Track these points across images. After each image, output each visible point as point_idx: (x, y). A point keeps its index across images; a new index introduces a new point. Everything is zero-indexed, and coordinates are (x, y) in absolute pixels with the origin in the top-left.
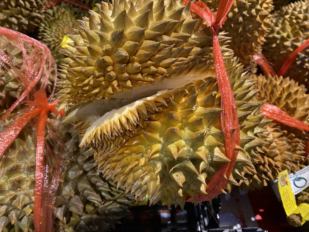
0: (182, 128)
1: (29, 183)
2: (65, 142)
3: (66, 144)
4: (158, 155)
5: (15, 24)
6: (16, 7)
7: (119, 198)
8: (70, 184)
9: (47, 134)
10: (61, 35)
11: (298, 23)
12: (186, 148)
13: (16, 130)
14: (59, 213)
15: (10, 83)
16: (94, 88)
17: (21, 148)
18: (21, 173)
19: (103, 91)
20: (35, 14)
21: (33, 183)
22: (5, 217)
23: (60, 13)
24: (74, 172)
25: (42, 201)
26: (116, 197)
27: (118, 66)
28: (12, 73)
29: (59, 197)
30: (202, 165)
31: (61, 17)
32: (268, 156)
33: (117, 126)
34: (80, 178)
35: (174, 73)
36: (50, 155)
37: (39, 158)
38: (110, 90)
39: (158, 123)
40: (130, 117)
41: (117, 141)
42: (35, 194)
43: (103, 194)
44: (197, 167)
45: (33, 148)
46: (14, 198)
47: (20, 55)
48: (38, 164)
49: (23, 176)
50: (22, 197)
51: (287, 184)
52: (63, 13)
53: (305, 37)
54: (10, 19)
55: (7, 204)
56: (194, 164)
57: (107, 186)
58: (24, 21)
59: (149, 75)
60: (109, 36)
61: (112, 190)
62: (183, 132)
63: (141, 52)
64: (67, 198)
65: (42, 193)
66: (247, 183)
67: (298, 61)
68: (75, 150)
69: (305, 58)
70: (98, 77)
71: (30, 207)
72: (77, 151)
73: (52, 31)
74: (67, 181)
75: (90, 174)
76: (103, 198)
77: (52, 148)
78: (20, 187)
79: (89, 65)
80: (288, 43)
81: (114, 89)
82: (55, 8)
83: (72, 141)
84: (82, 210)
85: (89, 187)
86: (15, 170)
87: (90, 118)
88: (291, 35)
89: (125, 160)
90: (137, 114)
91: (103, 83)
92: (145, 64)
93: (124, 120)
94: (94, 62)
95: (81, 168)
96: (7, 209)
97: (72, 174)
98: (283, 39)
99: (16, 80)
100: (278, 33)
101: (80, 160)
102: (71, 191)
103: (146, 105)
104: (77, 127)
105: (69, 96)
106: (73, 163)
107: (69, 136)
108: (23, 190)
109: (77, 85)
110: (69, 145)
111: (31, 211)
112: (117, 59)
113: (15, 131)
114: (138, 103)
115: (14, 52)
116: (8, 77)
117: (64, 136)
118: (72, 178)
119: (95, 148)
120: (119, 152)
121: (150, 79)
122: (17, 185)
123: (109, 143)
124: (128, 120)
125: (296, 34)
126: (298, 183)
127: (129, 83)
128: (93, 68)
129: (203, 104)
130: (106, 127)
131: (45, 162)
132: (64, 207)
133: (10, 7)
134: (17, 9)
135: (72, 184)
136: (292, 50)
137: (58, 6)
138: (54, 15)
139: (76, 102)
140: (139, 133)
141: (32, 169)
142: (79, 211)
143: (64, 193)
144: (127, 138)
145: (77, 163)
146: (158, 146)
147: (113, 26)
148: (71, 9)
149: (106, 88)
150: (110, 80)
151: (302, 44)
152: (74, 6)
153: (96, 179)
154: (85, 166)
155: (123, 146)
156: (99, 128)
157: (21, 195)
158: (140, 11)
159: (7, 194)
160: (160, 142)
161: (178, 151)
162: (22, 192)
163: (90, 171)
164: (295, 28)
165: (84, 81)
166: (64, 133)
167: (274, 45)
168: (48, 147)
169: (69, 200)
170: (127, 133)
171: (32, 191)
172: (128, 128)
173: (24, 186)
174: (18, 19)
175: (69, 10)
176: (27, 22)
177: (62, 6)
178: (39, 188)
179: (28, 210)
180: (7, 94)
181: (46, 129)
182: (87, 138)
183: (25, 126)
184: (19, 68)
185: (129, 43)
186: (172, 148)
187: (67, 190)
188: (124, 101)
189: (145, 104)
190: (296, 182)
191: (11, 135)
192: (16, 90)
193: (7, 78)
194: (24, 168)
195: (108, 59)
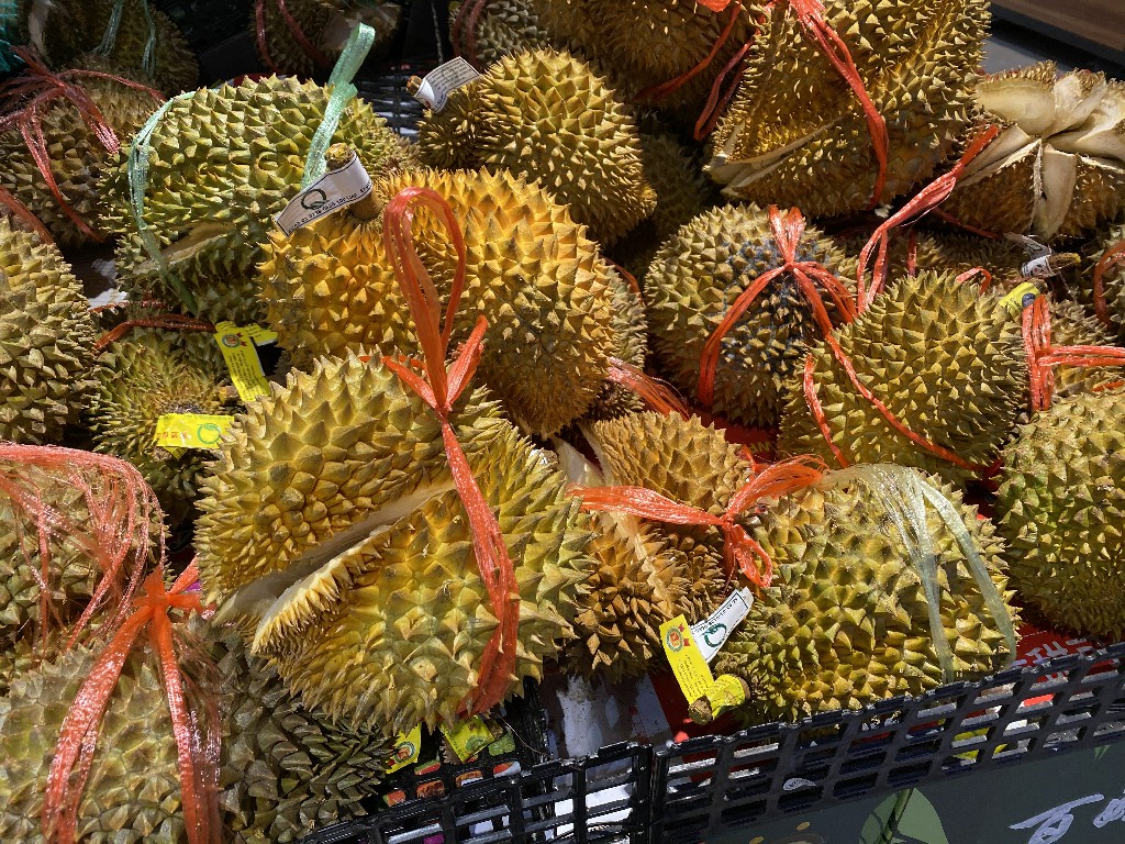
0: (414, 588)
1: (163, 753)
2: (217, 662)
3: (219, 665)
4: (382, 641)
5: (37, 421)
6: (37, 384)
7: (350, 755)
8: (242, 738)
9: (178, 655)
10: (148, 415)
11: (707, 269)
12: (425, 619)
13: (116, 660)
14: (230, 801)
15: (71, 567)
16: (258, 558)
17: (136, 691)
18: (145, 737)
19: (273, 560)
20: (81, 385)
21: (173, 749)
22: (127, 831)
23: (133, 357)
24: (246, 715)
25: (196, 779)
26: (344, 753)
27: (288, 517)
28: (73, 543)
29: (226, 767)
30: (457, 641)
31: (138, 366)
32: (639, 596)
33: (305, 610)
34: (260, 722)
35: (387, 498)
36: (194, 693)
37: (175, 700)
38: (283, 555)
39: (373, 589)
40: (324, 590)
41: (310, 632)
42: (179, 769)
43: (313, 751)
44: (449, 645)
45: (156, 688)
46: (140, 787)
47: (81, 502)
48: (175, 712)
49: (151, 741)
50: (154, 780)
51: (687, 644)
52: (142, 355)
53: (728, 299)
54: (25, 413)
55: (129, 802)
56: (444, 642)
57: (317, 731)
58: (59, 407)
59: (341, 516)
60: (266, 473)
61: (330, 740)
62: (416, 593)
63: (323, 485)
64: (241, 767)
65: (194, 764)
66: (608, 662)
67: (726, 354)
68: (241, 672)
69: (737, 345)
70: (262, 541)
71: (174, 798)
72: (244, 671)
73: (123, 410)
74: (235, 733)
75: (277, 712)
76: (315, 759)
77: (194, 678)
78: (148, 764)
79: (244, 526)
80: (694, 320)
81: (288, 553)
82: (119, 347)
83: (230, 656)
84: (274, 790)
85: (281, 737)
86: (132, 734)
87: (259, 605)
88: (699, 300)
89: (332, 662)
90: (333, 583)
91: (270, 548)
92: (332, 501)
93: (314, 597)
94: (249, 518)
95: (259, 703)
96: (130, 810)
97: (243, 719)
98: (686, 313)
99: (83, 558)
100: (673, 299)
101: (253, 690)
102: (246, 750)
103: (347, 566)
104: (240, 626)
105: (220, 578)
106: (241, 698)
107: (222, 648)
108: (155, 768)
109: (230, 559)
110: (227, 665)
111: (176, 804)
112: (285, 507)
113: (116, 663)
114: (334, 563)
115: (69, 498)
116: (66, 555)
117: (211, 650)
118: (244, 726)
119: (277, 654)
120: (319, 651)
121: (344, 522)
122: (141, 760)
123: (298, 640)
124: (321, 596)
125: (709, 298)
126: (713, 638)
127: (311, 538)
128: (250, 527)
129: (446, 538)
130: (288, 613)
131: (187, 705)
132: (237, 786)
133: (22, 387)
134: (40, 388)
135: (246, 737)
136: (707, 334)
137: (125, 342)
138: (119, 364)
139: (232, 587)
140: (344, 612)
141: (165, 724)
142: (269, 791)
143: (234, 758)
144: (327, 624)
145: (249, 696)
146: (380, 627)
147: (269, 455)
148: (159, 339)
149: (276, 554)
150: (280, 542)
151: (725, 316)
152: (165, 330)
153: (292, 722)
154: (266, 698)
155: (322, 640)
156: (277, 618)
157: (152, 777)
158: (310, 417)
159: (127, 782)
160: (382, 620)
161: (411, 626)
162: (153, 772)
163: (276, 706)
164: (703, 282)
165: (240, 550)
166: (211, 644)
167: (670, 327)
168: (186, 678)
169: (246, 771)
170: (325, 616)
171: (172, 765)
172: (323, 609)
173: (155, 761)
174: (43, 408)
175: (155, 344)
176: (66, 410)
177: (136, 337)
178: (186, 755)
179: (171, 804)
180: (69, 590)
181: (176, 645)
182: (259, 640)
183: (131, 649)
184: (83, 530)
185: (301, 477)
186: (402, 623)
187: (239, 752)
188: (313, 561)
189: (345, 563)
190: (710, 636)
191: (110, 672)
192: (84, 579)
193: (63, 557)
194: (149, 728)
195: (272, 510)
